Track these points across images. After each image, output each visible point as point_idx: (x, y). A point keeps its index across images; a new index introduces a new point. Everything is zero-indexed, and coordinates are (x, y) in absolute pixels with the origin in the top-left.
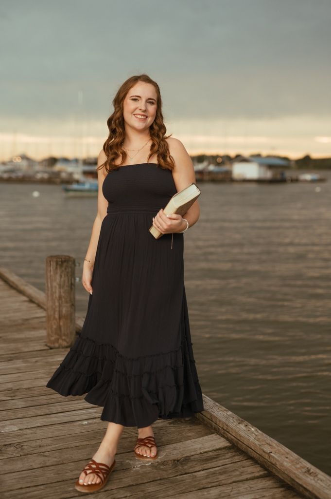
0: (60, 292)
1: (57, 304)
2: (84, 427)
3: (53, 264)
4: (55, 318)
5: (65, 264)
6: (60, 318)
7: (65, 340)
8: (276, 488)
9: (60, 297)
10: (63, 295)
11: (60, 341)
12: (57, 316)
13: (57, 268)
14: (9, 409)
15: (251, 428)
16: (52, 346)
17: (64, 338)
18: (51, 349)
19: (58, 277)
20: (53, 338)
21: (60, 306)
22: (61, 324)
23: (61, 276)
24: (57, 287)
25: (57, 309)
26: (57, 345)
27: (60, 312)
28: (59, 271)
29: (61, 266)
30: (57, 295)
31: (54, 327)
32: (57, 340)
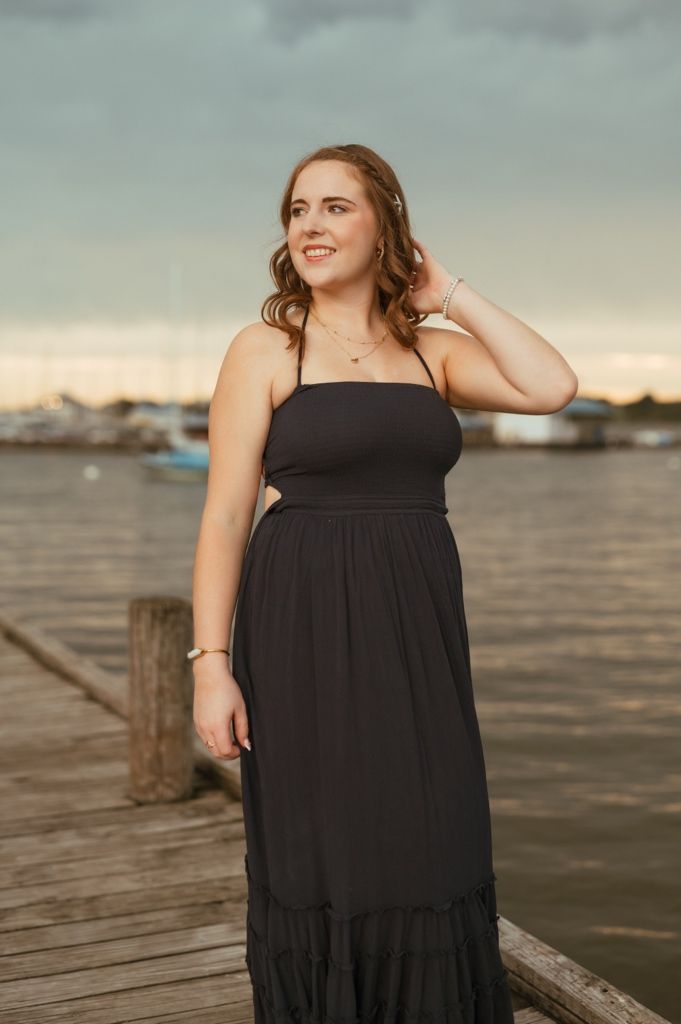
0: (160, 679)
1: (153, 705)
2: (225, 991)
3: (146, 616)
4: (148, 737)
5: (172, 617)
6: (161, 735)
7: (169, 786)
9: (161, 691)
10: (166, 684)
11: (160, 788)
12: (153, 731)
13: (152, 626)
14: (49, 947)
15: (616, 996)
16: (141, 797)
17: (168, 780)
18: (140, 804)
19: (156, 645)
20: (143, 782)
21: (160, 710)
22: (163, 749)
23: (162, 644)
24: (155, 667)
25: (154, 716)
26: (152, 797)
27: (160, 723)
28: (158, 632)
29: (164, 620)
30: (153, 685)
31: (147, 755)
32: (152, 786)
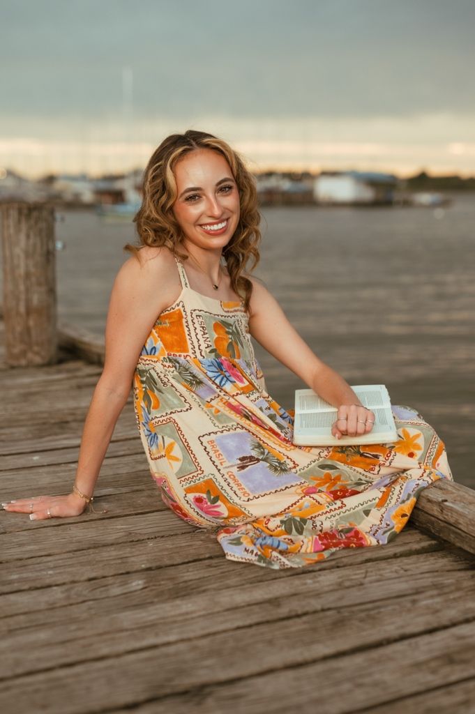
0: (27, 266)
1: (22, 288)
3: (14, 214)
4: (18, 313)
5: (35, 214)
6: (28, 312)
7: (37, 353)
8: (459, 570)
9: (28, 275)
10: (32, 270)
11: (30, 355)
12: (22, 309)
13: (19, 221)
16: (15, 363)
17: (36, 348)
18: (13, 368)
19: (22, 237)
20: (16, 350)
21: (27, 290)
22: (31, 323)
23: (28, 236)
24: (22, 256)
25: (23, 297)
26: (23, 362)
27: (28, 301)
28: (24, 226)
29: (28, 216)
30: (22, 271)
31: (19, 329)
32: (24, 353)
